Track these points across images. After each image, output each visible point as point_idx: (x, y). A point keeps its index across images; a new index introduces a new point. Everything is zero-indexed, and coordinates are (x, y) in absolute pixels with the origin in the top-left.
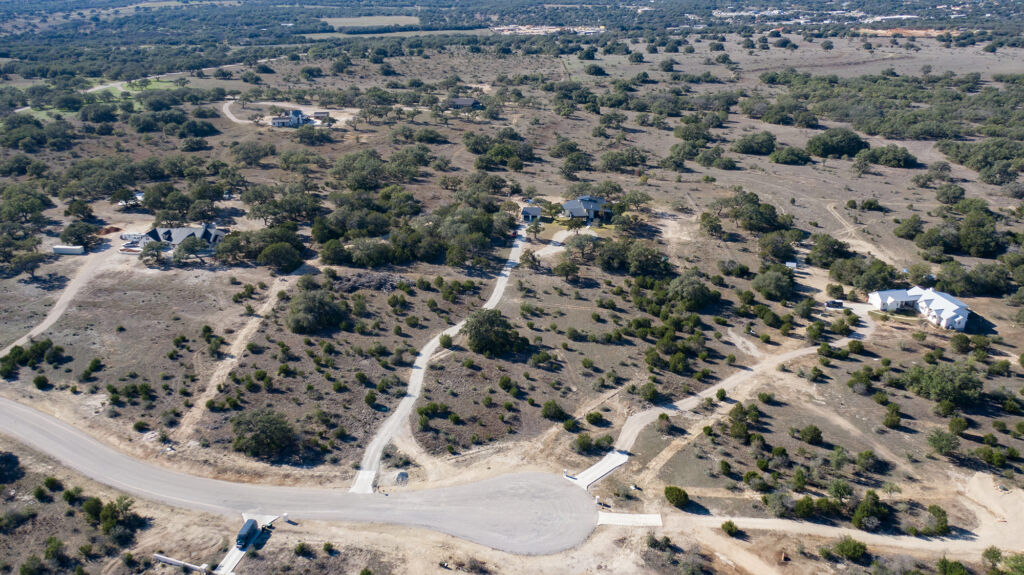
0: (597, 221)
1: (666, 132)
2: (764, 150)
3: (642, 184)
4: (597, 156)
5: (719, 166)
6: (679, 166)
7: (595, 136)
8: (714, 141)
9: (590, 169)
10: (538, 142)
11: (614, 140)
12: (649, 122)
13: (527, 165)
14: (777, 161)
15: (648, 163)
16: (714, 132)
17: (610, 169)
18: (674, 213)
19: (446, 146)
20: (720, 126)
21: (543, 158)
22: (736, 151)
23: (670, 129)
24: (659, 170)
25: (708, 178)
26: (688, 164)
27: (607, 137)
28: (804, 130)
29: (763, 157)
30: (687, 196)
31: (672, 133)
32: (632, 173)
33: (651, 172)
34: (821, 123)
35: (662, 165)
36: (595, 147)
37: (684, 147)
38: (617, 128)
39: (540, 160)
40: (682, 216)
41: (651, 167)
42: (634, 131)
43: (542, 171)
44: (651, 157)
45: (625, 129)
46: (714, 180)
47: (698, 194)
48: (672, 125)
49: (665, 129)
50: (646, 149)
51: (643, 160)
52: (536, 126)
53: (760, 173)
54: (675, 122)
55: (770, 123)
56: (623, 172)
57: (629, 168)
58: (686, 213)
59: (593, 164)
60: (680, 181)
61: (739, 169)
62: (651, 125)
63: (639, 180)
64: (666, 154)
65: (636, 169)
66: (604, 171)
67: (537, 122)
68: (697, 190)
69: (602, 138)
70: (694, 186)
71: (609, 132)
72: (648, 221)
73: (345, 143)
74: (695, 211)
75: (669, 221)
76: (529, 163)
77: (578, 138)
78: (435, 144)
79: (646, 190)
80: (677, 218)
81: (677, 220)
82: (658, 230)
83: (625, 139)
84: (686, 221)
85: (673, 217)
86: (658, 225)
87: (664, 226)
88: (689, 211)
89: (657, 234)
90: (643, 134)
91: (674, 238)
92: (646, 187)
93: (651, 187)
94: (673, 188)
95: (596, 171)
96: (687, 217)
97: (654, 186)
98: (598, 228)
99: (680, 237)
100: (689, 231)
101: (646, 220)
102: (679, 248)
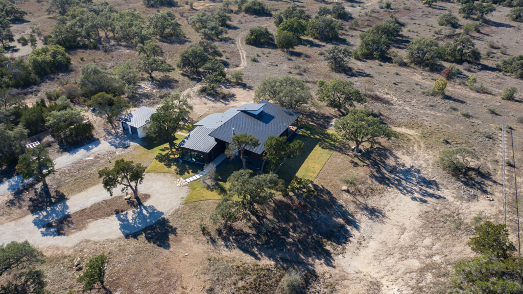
7: (442, 24)
10: (367, 23)
11: (461, 31)
17: (414, 63)
21: (349, 40)
27: (455, 26)
33: (481, 75)
38: (477, 19)
40: (450, 189)
41: (485, 68)
43: (321, 54)
44: (497, 54)
45: (486, 21)
51: (478, 57)
52: (382, 10)
58: (467, 183)
59: (397, 52)
60: (509, 98)
63: (439, 85)
69: (448, 27)
72: (347, 191)
73: (181, 8)
74: (495, 182)
75: (408, 198)
76: (323, 44)
77: (419, 24)
78: (255, 16)
79: (431, 106)
80: (432, 195)
81: (425, 202)
82: (349, 228)
83: (479, 32)
84: (448, 212)
85: (424, 188)
86: (366, 208)
87: (377, 217)
88: (479, 179)
89: (328, 248)
90: (508, 29)
91: (362, 280)
92: (438, 100)
93: (447, 101)
94: (486, 110)
95: (392, 63)
96: (462, 199)
97: (455, 100)
98: (208, 188)
99: (384, 281)
100: (431, 257)
101: (345, 188)
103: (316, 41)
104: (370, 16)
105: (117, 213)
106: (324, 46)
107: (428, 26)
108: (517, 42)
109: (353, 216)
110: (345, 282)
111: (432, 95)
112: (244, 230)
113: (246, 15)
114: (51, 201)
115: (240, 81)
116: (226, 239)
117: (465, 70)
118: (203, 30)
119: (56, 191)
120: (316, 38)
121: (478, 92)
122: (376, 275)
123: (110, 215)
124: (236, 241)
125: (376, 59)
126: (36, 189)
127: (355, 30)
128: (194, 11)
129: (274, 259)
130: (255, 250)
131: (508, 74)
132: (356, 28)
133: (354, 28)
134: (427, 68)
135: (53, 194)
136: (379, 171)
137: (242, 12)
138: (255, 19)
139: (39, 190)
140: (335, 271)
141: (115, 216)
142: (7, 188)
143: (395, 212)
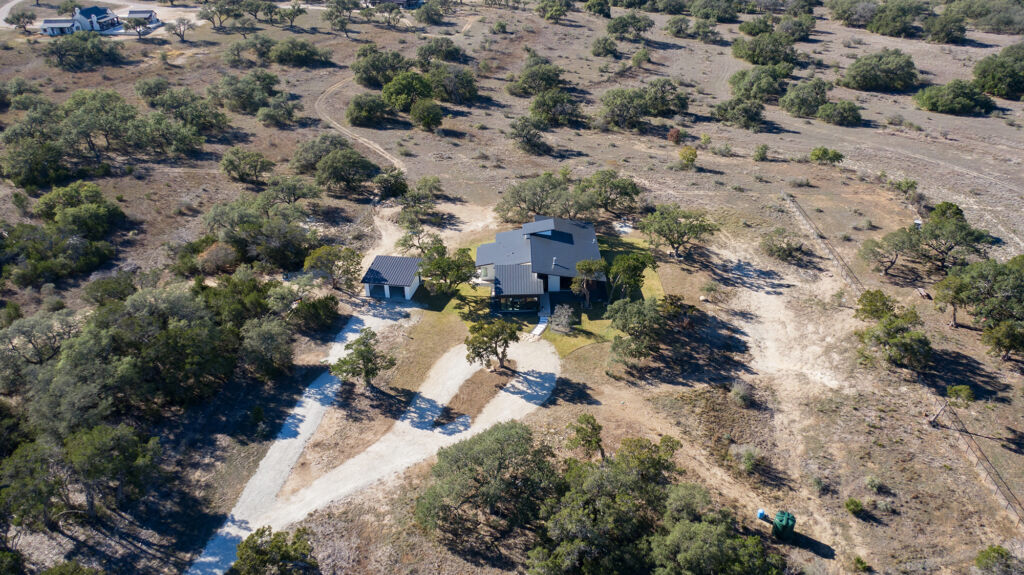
0: (564, 313)
1: (719, 48)
2: (898, 84)
3: (684, 168)
4: (597, 93)
5: (828, 119)
6: (753, 119)
7: (598, 55)
8: (804, 66)
9: (578, 123)
10: (495, 64)
11: (630, 63)
12: (689, 32)
13: (457, 114)
14: (934, 108)
15: (692, 109)
16: (801, 48)
17: (617, 124)
18: (769, 264)
19: (323, 72)
20: (805, 39)
21: (495, 97)
22: (847, 85)
23: (724, 43)
24: (713, 126)
25: (825, 152)
26: (771, 113)
27: (618, 56)
28: (947, 46)
29: (901, 98)
30: (788, 205)
31: (728, 50)
32: (662, 132)
33: (701, 130)
34: (969, 35)
35: (720, 116)
36: (595, 76)
37: (758, 78)
38: (636, 41)
39: (487, 103)
40: (791, 275)
41: (699, 119)
42: (665, 46)
43: (483, 128)
44: (696, 96)
45: (649, 43)
46: (838, 157)
47: (817, 200)
48: (728, 37)
49: (715, 42)
50: (687, 80)
51: (683, 103)
52: (498, 37)
53: (914, 134)
54: (731, 31)
55: (883, 34)
56: (645, 130)
57: (656, 121)
58: (800, 264)
59: (586, 110)
60: (763, 159)
61: (867, 124)
62: (693, 36)
63: (677, 154)
64: (725, 94)
65: (668, 122)
66: (606, 130)
67: (503, 29)
68: (809, 185)
69: (610, 58)
70: (801, 173)
71: (622, 47)
72: (707, 301)
73: (142, 65)
74: (821, 258)
75: (762, 294)
76: (465, 109)
77: (567, 58)
78: (304, 68)
79: (694, 184)
80: (781, 286)
81: (781, 293)
82: (738, 336)
83: (649, 61)
84: (807, 297)
85: (768, 280)
86: (735, 314)
87: (752, 319)
88: (806, 258)
89: (736, 358)
90: (679, 51)
91: (788, 376)
92: (692, 174)
93: (703, 174)
94: (752, 179)
95: (589, 128)
96: (807, 281)
97: (710, 171)
98: (567, 334)
99: (804, 370)
100: (823, 340)
101: (702, 298)
102: (812, 433)
104: (491, 50)
105: (501, 388)
106: (470, 113)
107: (581, 59)
108: (704, 73)
109: (731, 324)
110: (776, 381)
111: (682, 169)
112: (651, 365)
113: (285, 68)
114: (400, 401)
115: (437, 193)
116: (642, 378)
117: (678, 125)
119: (391, 389)
120: (443, 100)
121: (724, 156)
122: (795, 368)
123: (496, 392)
124: (655, 377)
125: (563, 125)
126: (362, 394)
127: (487, 77)
128: (177, 70)
129: (706, 382)
130: (681, 380)
131: (729, 123)
132: (487, 74)
133: (483, 74)
134: (635, 130)
135: (393, 393)
136: (715, 273)
137: (273, 61)
138: (310, 75)
139: (368, 394)
140: (761, 376)
141: (502, 391)
142: (318, 404)
143: (762, 309)
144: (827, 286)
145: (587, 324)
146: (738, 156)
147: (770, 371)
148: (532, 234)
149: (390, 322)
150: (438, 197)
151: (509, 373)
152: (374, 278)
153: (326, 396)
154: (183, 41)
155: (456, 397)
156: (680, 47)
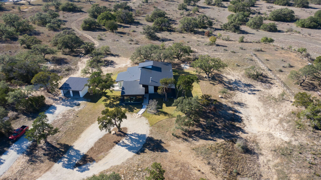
0: (154, 103)
1: (223, 9)
3: (211, 44)
4: (178, 21)
5: (265, 29)
6: (237, 29)
7: (180, 10)
8: (254, 14)
9: (171, 30)
10: (142, 12)
11: (192, 12)
12: (213, 3)
13: (124, 27)
15: (213, 26)
16: (252, 8)
17: (185, 30)
18: (249, 81)
19: (78, 14)
20: (253, 6)
21: (141, 22)
22: (270, 20)
23: (226, 7)
24: (222, 32)
25: (267, 39)
26: (243, 28)
27: (187, 10)
28: (303, 9)
30: (254, 58)
31: (227, 9)
32: (203, 33)
33: (217, 33)
34: (310, 5)
35: (225, 28)
36: (179, 16)
37: (238, 16)
38: (194, 5)
39: (138, 24)
40: (258, 86)
41: (216, 29)
42: (204, 8)
43: (134, 31)
44: (215, 22)
45: (198, 6)
47: (265, 56)
48: (226, 5)
49: (222, 7)
50: (212, 17)
51: (211, 24)
52: (145, 4)
54: (227, 4)
55: (280, 5)
56: (196, 33)
57: (200, 30)
58: (262, 81)
59: (174, 26)
60: (242, 41)
61: (279, 31)
62: (214, 5)
63: (208, 40)
64: (226, 21)
65: (205, 30)
66: (181, 32)
67: (147, 1)
68: (261, 51)
69: (184, 11)
70: (258, 47)
71: (188, 7)
72: (222, 97)
73: (11, 11)
74: (271, 79)
75: (246, 94)
76: (129, 26)
77: (169, 10)
78: (71, 12)
79: (215, 50)
80: (255, 90)
81: (255, 94)
82: (237, 114)
83: (198, 12)
84: (267, 96)
85: (248, 88)
86: (235, 103)
87: (243, 106)
88: (264, 79)
89: (237, 125)
91: (263, 135)
92: (214, 47)
93: (219, 47)
94: (238, 48)
95: (175, 32)
96: (266, 89)
97: (222, 46)
98: (155, 114)
99: (271, 132)
100: (278, 116)
101: (220, 96)
102: (280, 168)
103: (123, 24)
104: (141, 8)
105: (117, 143)
106: (130, 27)
107: (174, 11)
108: (218, 16)
109: (234, 108)
110: (258, 138)
112: (195, 130)
113: (64, 12)
114: (61, 151)
115: (108, 53)
116: (190, 137)
118: (48, 24)
119: (58, 144)
120: (121, 23)
121: (227, 41)
122: (266, 131)
123: (113, 146)
124: (197, 136)
125: (165, 31)
126: (41, 147)
127: (139, 16)
128: (23, 13)
129: (223, 138)
130: (210, 137)
131: (228, 31)
133: (137, 15)
134: (192, 33)
135: (58, 146)
136: (225, 85)
137: (60, 10)
138: (73, 14)
139: (44, 147)
140: (250, 135)
141: (117, 145)
142: (16, 153)
143: (247, 101)
144: (276, 91)
145: (165, 108)
146: (232, 41)
147: (255, 132)
148: (142, 68)
149: (69, 108)
150: (108, 54)
151: (123, 134)
152: (66, 87)
153: (22, 149)
154: (30, 4)
155: (92, 149)
156: (210, 8)
